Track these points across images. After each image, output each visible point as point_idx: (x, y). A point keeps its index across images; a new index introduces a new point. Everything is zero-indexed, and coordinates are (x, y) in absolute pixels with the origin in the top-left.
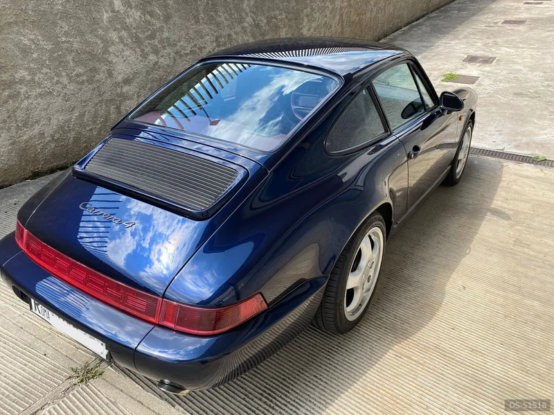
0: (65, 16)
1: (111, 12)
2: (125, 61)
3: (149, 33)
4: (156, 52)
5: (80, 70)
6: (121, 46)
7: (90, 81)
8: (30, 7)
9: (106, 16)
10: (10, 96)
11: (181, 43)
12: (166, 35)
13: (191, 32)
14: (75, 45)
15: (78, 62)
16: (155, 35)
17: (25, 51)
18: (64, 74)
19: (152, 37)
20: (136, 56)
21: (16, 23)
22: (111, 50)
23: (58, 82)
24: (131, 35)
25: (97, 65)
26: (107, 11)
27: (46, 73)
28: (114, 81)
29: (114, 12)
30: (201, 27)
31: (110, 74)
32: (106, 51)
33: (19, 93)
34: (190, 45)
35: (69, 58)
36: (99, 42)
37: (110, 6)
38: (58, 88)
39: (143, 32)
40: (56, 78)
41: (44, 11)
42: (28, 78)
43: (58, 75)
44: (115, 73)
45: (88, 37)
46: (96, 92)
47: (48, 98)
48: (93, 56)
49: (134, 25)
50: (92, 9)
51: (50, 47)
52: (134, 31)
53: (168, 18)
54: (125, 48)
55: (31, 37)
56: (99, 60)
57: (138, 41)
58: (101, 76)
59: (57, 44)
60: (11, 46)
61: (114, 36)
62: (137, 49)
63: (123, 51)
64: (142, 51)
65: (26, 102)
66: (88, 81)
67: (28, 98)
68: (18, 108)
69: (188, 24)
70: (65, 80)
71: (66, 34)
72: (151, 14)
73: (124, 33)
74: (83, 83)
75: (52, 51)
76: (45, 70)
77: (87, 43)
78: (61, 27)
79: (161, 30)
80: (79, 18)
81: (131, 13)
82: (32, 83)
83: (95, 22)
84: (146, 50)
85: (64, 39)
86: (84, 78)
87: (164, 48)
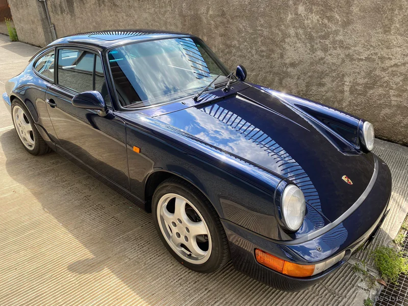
0: (263, 15)
1: (295, 14)
2: (295, 50)
3: (323, 34)
4: (325, 49)
5: (264, 48)
6: (295, 39)
7: (268, 57)
8: (248, 9)
9: (290, 17)
10: (228, 52)
11: (357, 48)
12: (340, 37)
13: (373, 39)
14: (265, 33)
15: (263, 44)
16: (329, 37)
17: (240, 32)
18: (254, 48)
19: (325, 37)
20: (306, 49)
21: (239, 16)
22: (286, 40)
23: (250, 52)
24: (305, 33)
25: (275, 48)
26: (291, 14)
27: (246, 46)
28: (283, 62)
29: (297, 15)
30: (391, 37)
31: (282, 56)
32: (283, 41)
33: (231, 52)
34: (368, 52)
35: (259, 40)
36: (280, 33)
37: (295, 10)
38: (249, 55)
39: (317, 32)
40: (250, 49)
41: (254, 11)
42: (237, 45)
43: (251, 48)
44: (285, 57)
45: (273, 29)
46: (269, 64)
47: (243, 59)
48: (273, 42)
49: (311, 26)
50: (281, 11)
51: (251, 31)
52: (309, 30)
53: (346, 24)
54: (298, 42)
55: (244, 25)
56: (277, 45)
57: (311, 38)
58: (275, 56)
59: (255, 30)
60: (234, 28)
61: (292, 31)
62: (308, 44)
63: (296, 43)
64: (312, 46)
65: (233, 58)
66: (266, 56)
67: (234, 56)
68: (230, 59)
69: (372, 32)
70: (254, 52)
71: (262, 26)
72: (330, 19)
73: (301, 31)
74: (263, 56)
75: (252, 34)
76: (246, 44)
77: (272, 33)
78: (260, 21)
79: (336, 32)
80: (272, 17)
81: (310, 17)
82: (239, 49)
83: (281, 20)
84: (316, 46)
85: (259, 28)
86: (265, 54)
87: (335, 48)
